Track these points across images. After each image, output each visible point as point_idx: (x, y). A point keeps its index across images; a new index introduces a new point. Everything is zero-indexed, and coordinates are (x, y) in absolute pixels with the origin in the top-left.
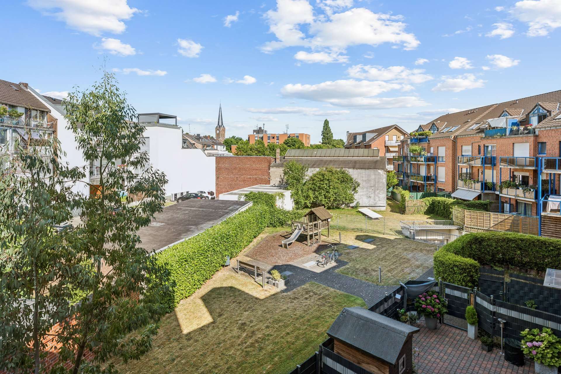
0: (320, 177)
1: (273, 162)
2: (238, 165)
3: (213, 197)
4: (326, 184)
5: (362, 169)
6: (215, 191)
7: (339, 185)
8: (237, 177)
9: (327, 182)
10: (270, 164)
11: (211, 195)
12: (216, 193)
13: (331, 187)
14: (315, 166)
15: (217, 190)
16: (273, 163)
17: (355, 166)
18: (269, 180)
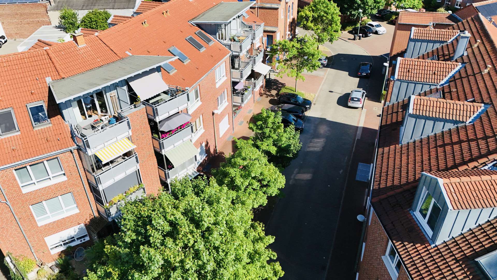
0: (89, 20)
1: (49, 5)
2: (18, 11)
3: (5, 40)
4: (95, 24)
5: (119, 9)
6: (4, 35)
7: (104, 24)
8: (21, 21)
9: (95, 23)
10: (47, 8)
11: (4, 39)
12: (6, 36)
13: (98, 27)
14: (84, 8)
15: (6, 33)
16: (49, 7)
17: (114, 6)
18: (50, 22)
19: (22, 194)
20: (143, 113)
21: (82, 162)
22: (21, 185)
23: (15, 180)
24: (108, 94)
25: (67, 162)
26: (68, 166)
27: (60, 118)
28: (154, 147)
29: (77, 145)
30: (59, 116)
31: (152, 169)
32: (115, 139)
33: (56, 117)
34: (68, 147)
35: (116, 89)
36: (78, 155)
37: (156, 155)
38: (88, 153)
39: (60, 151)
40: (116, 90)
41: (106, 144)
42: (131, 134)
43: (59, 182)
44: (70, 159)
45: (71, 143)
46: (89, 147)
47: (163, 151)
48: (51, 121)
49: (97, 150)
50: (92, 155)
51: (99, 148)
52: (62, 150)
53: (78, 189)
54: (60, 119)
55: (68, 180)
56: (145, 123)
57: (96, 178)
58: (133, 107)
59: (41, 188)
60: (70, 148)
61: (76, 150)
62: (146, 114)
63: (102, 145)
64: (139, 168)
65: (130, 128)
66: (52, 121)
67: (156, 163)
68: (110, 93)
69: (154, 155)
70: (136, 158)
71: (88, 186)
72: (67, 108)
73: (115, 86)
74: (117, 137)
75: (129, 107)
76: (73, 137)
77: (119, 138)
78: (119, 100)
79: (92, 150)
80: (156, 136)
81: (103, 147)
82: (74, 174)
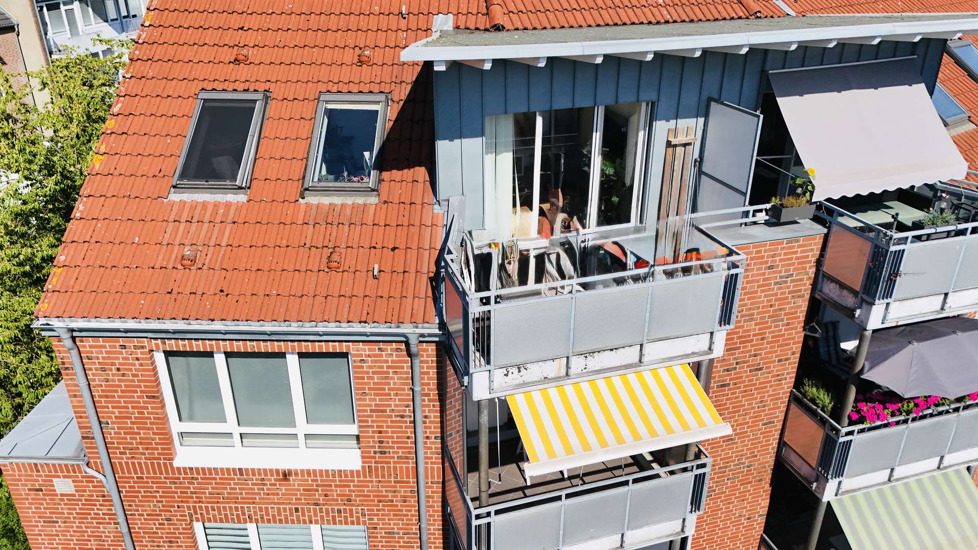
19: (171, 464)
20: (803, 260)
21: (443, 410)
22: (176, 426)
23: (155, 396)
24: (661, 128)
25: (378, 390)
26: (380, 411)
27: (421, 180)
28: (782, 443)
29: (442, 326)
30: (421, 172)
31: (733, 539)
32: (631, 355)
33: (407, 174)
34: (400, 323)
35: (706, 116)
36: (433, 372)
37: (774, 483)
38: (470, 382)
39: (357, 328)
40: (701, 120)
41: (577, 364)
42: (719, 350)
43: (324, 468)
44: (395, 381)
45: (419, 305)
46: (485, 352)
47: (831, 485)
48: (381, 181)
49: (524, 384)
50: (491, 401)
51: (535, 372)
52: (368, 329)
53: (395, 525)
54: (420, 186)
55: (367, 470)
56: (792, 314)
57: (475, 523)
58: (762, 217)
59: (249, 466)
60: (407, 329)
61: (432, 349)
62: (812, 271)
63: (555, 368)
64: (690, 532)
65: (725, 318)
66: (384, 185)
67: (762, 520)
68: (672, 123)
69: (768, 478)
70: (699, 481)
71: (438, 524)
72: (460, 137)
73: (704, 97)
74: (647, 348)
75: (746, 214)
76: (436, 281)
77: (653, 351)
78: (700, 173)
79: (498, 374)
80: (825, 398)
81: (557, 379)
82: (396, 452)
